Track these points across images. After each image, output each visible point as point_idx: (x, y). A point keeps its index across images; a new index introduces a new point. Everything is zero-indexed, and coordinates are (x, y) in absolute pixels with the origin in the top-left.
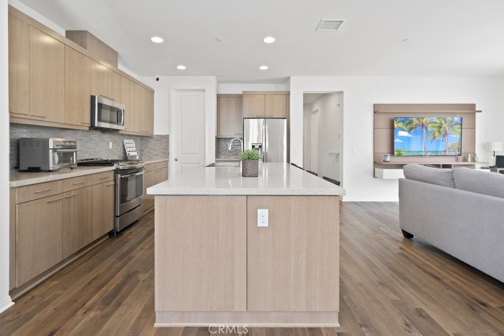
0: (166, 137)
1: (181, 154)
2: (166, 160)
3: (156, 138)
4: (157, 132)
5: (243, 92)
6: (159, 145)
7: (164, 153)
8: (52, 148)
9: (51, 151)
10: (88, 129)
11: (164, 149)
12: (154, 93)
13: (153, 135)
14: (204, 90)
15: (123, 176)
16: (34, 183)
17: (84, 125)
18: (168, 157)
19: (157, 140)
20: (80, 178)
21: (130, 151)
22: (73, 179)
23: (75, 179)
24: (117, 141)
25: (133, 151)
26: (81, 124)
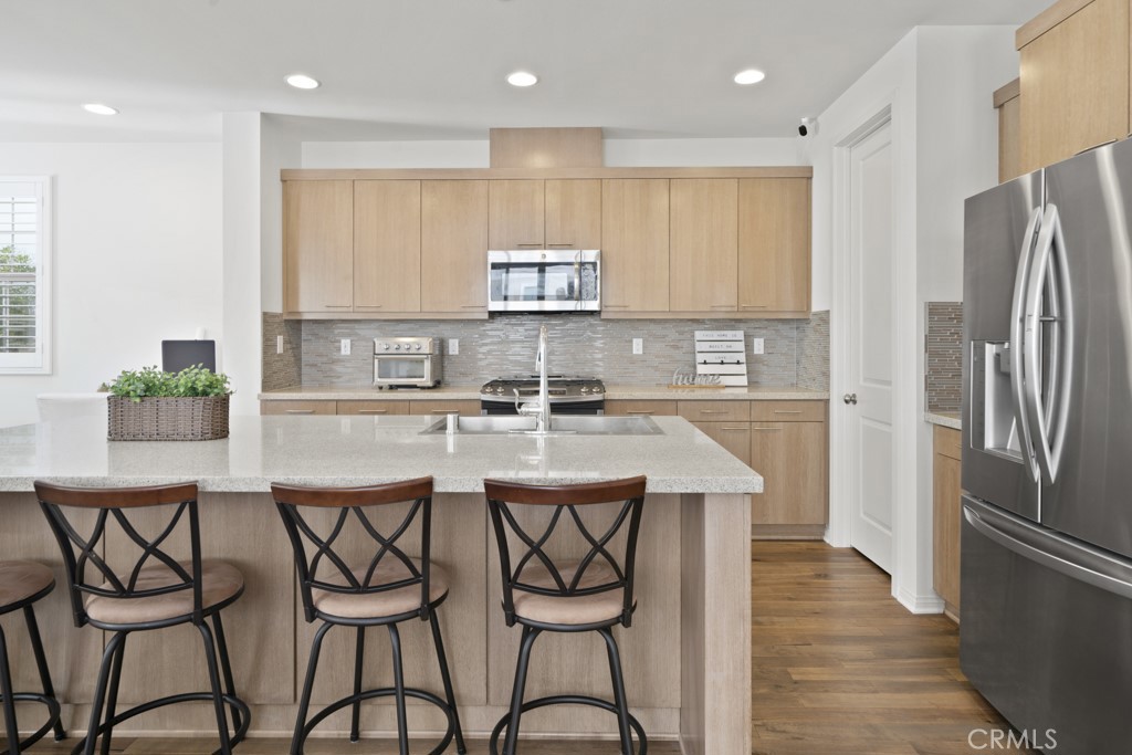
0: (825, 318)
1: (865, 380)
2: (823, 396)
3: (815, 324)
4: (817, 301)
6: (817, 344)
7: (823, 373)
8: (376, 353)
9: (376, 357)
10: (484, 316)
11: (824, 360)
12: (811, 178)
13: (805, 312)
17: (468, 310)
18: (828, 388)
19: (815, 330)
20: (377, 404)
21: (705, 363)
22: (361, 403)
23: (366, 403)
24: (664, 336)
25: (722, 363)
26: (463, 310)
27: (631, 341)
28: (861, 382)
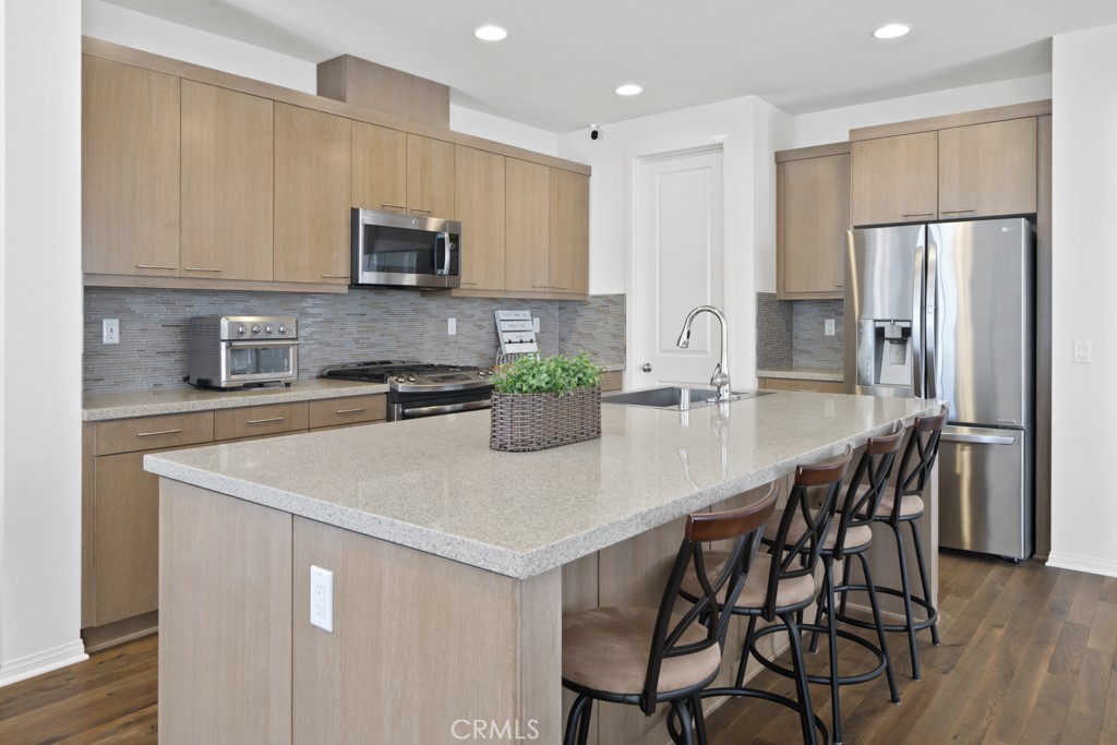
0: (617, 302)
1: (662, 351)
2: (619, 367)
3: (596, 305)
4: (598, 286)
5: (852, 132)
6: (601, 323)
7: (613, 348)
8: (227, 338)
9: (223, 345)
10: (345, 290)
11: (615, 336)
12: (589, 176)
13: (585, 294)
14: (719, 147)
15: (407, 411)
16: (133, 415)
17: (329, 281)
18: (623, 360)
19: (597, 311)
20: (269, 409)
21: (510, 342)
22: (248, 411)
23: (255, 411)
24: (472, 316)
25: (521, 342)
26: (323, 281)
27: (447, 321)
28: (658, 353)
